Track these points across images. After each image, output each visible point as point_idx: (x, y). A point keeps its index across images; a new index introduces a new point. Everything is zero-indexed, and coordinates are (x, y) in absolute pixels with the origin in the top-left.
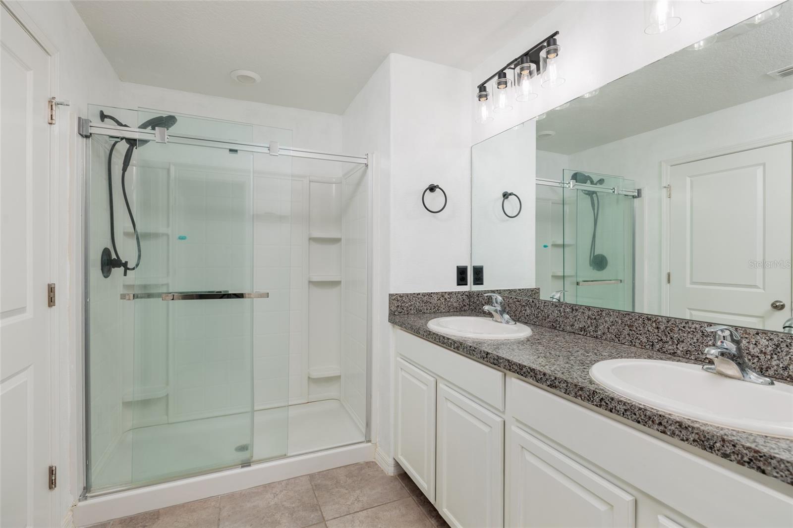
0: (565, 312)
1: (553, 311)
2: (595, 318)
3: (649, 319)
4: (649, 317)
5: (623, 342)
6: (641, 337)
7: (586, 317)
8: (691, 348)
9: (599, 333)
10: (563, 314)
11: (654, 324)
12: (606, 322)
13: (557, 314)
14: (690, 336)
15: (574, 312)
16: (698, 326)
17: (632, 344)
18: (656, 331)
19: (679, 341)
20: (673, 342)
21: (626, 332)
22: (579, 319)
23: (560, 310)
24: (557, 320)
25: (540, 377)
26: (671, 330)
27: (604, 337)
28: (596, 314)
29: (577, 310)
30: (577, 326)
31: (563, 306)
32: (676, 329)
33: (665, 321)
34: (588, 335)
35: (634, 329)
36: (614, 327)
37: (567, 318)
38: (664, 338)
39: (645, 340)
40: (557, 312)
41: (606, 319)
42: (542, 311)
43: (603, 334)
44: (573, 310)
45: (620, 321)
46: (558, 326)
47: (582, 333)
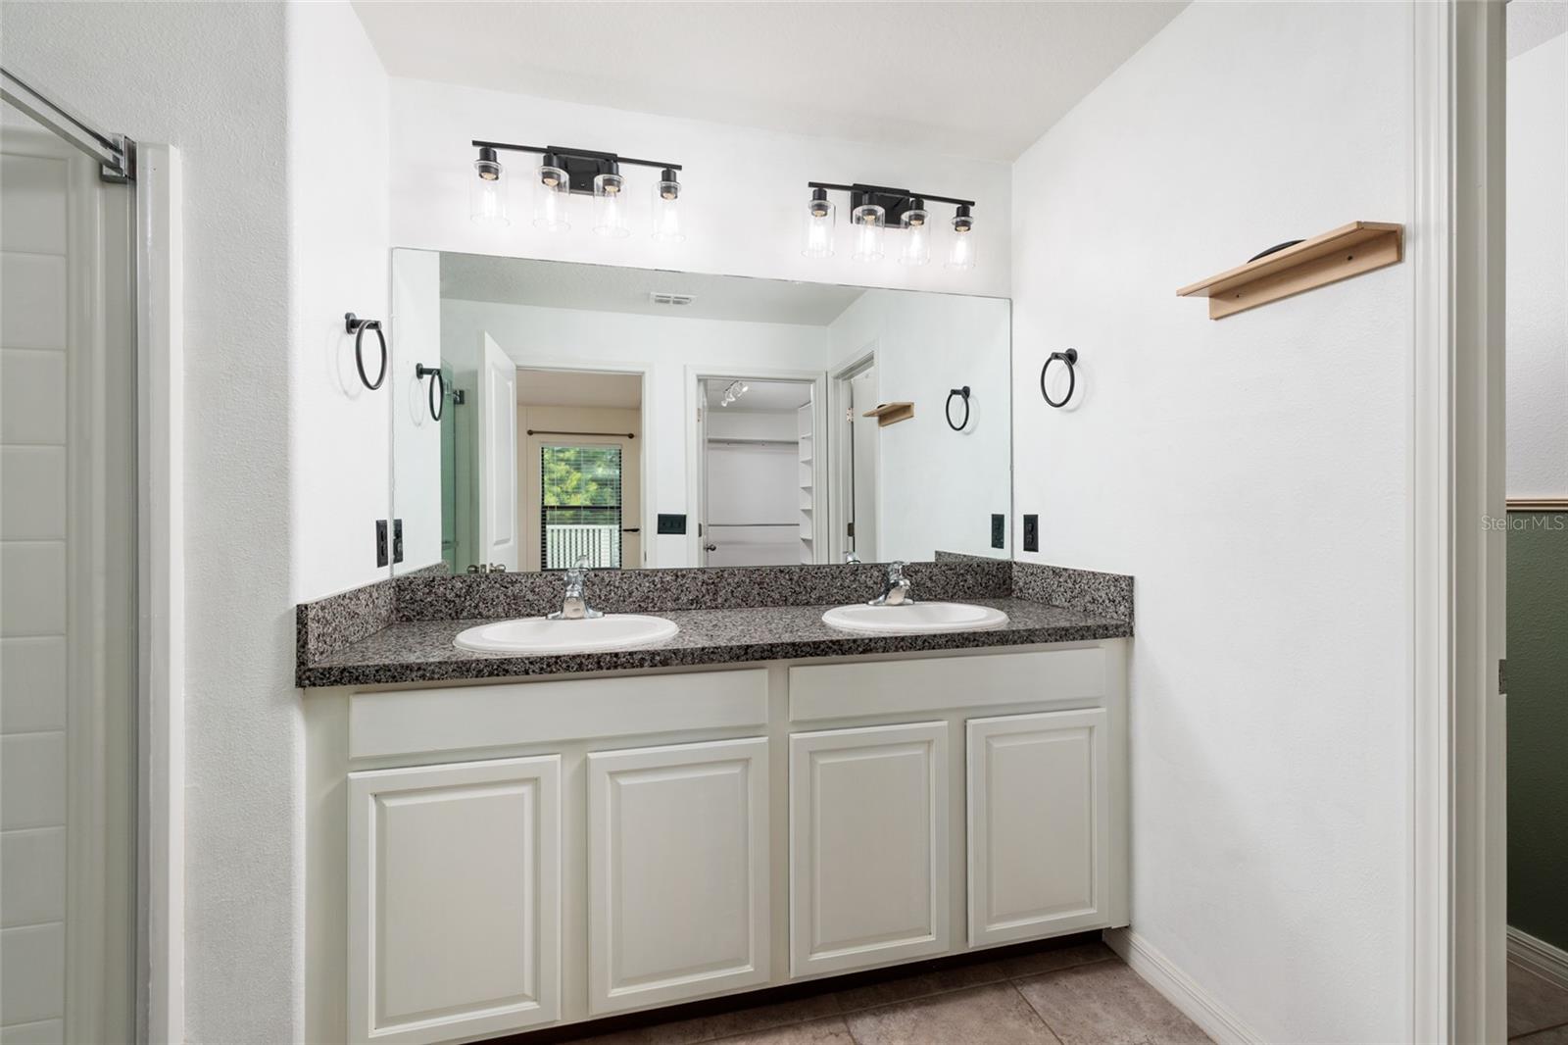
0: (662, 582)
1: (640, 585)
2: (713, 583)
3: (781, 572)
4: (782, 569)
5: (753, 604)
6: (773, 594)
7: (700, 584)
8: (823, 594)
9: (720, 600)
10: (659, 586)
11: (787, 577)
12: (729, 584)
13: (649, 587)
14: (822, 581)
15: (679, 580)
16: (828, 570)
17: (763, 604)
18: (789, 583)
19: (813, 589)
20: (806, 592)
21: (755, 592)
22: (687, 588)
23: (654, 581)
24: (648, 597)
25: (847, 647)
26: (805, 579)
27: (727, 605)
28: (715, 577)
29: (683, 576)
30: (684, 599)
31: (660, 574)
32: (809, 577)
33: (798, 570)
34: (704, 606)
35: (765, 585)
36: (739, 589)
37: (667, 590)
38: (797, 589)
39: (778, 596)
40: (647, 584)
41: (729, 580)
42: (618, 588)
43: (726, 601)
44: (677, 576)
45: (748, 580)
46: (651, 605)
47: (694, 607)
